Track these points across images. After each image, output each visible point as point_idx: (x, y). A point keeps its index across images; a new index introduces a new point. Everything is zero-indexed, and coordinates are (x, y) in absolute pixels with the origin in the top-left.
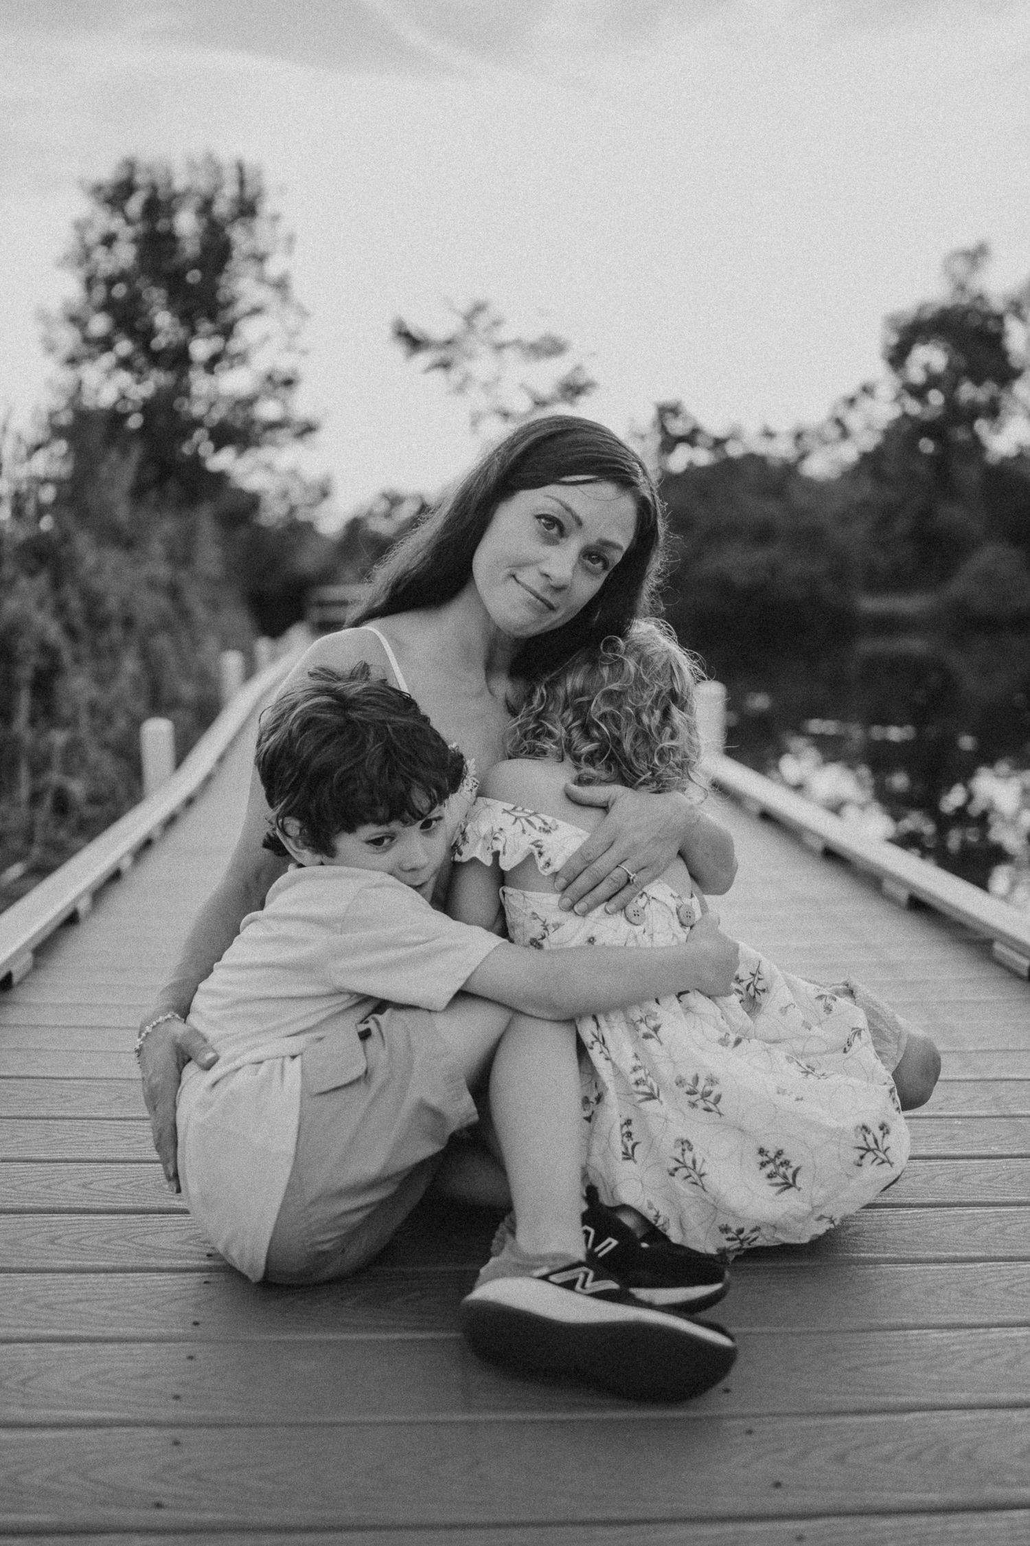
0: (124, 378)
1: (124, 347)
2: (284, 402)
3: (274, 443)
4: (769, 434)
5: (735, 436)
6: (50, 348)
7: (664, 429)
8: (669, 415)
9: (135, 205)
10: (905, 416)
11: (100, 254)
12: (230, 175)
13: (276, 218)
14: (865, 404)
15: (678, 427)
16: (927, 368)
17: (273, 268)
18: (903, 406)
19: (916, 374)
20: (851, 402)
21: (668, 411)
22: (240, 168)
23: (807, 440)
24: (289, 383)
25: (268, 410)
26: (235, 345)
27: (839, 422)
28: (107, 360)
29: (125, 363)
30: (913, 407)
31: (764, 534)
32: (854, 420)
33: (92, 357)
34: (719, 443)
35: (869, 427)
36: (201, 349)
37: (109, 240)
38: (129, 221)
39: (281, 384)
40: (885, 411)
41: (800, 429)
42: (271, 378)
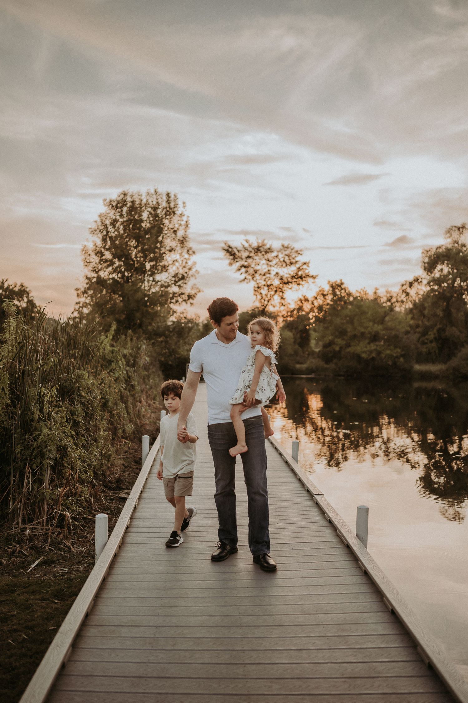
1: (117, 263)
6: (87, 263)
7: (334, 294)
8: (337, 288)
9: (125, 209)
10: (432, 290)
11: (110, 228)
12: (165, 198)
13: (181, 215)
14: (417, 285)
16: (441, 272)
17: (180, 233)
18: (431, 287)
19: (437, 274)
20: (411, 284)
21: (335, 286)
22: (168, 195)
23: (394, 300)
24: (183, 278)
25: (174, 289)
26: (163, 263)
27: (405, 291)
28: (110, 269)
30: (435, 287)
31: (375, 338)
32: (412, 292)
35: (418, 294)
36: (148, 266)
37: (114, 223)
38: (122, 216)
39: (180, 279)
40: (424, 289)
41: (388, 295)
42: (176, 275)
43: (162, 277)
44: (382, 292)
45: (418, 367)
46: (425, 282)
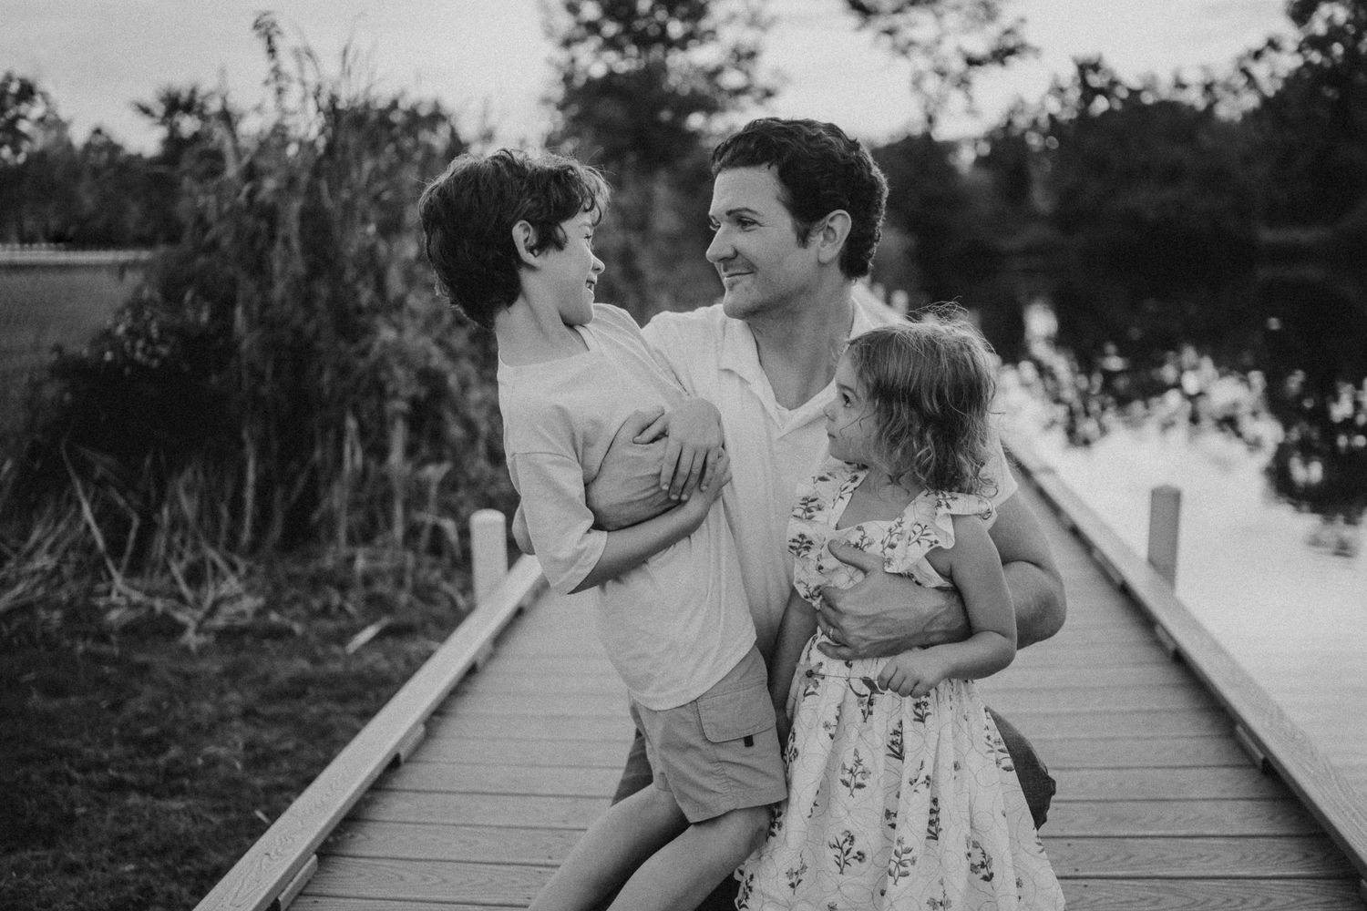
0: (611, 56)
1: (611, 29)
2: (747, 74)
3: (735, 108)
4: (1181, 86)
5: (1150, 86)
7: (1084, 84)
8: (1090, 71)
10: (1308, 64)
14: (1271, 55)
15: (1095, 80)
16: (1330, 20)
18: (1305, 56)
19: (1319, 26)
20: (1257, 55)
21: (1087, 68)
23: (1218, 90)
24: (752, 55)
25: (732, 79)
26: (705, 24)
27: (1245, 72)
28: (595, 41)
29: (612, 44)
30: (1316, 57)
31: (1173, 175)
32: (1260, 70)
33: (582, 40)
34: (1134, 93)
35: (1273, 75)
36: (676, 29)
39: (745, 56)
40: (1288, 62)
41: (1208, 81)
42: (735, 51)
43: (704, 55)
44: (1193, 77)
45: (1267, 235)
46: (1290, 45)
